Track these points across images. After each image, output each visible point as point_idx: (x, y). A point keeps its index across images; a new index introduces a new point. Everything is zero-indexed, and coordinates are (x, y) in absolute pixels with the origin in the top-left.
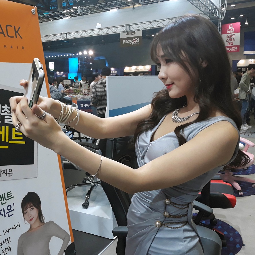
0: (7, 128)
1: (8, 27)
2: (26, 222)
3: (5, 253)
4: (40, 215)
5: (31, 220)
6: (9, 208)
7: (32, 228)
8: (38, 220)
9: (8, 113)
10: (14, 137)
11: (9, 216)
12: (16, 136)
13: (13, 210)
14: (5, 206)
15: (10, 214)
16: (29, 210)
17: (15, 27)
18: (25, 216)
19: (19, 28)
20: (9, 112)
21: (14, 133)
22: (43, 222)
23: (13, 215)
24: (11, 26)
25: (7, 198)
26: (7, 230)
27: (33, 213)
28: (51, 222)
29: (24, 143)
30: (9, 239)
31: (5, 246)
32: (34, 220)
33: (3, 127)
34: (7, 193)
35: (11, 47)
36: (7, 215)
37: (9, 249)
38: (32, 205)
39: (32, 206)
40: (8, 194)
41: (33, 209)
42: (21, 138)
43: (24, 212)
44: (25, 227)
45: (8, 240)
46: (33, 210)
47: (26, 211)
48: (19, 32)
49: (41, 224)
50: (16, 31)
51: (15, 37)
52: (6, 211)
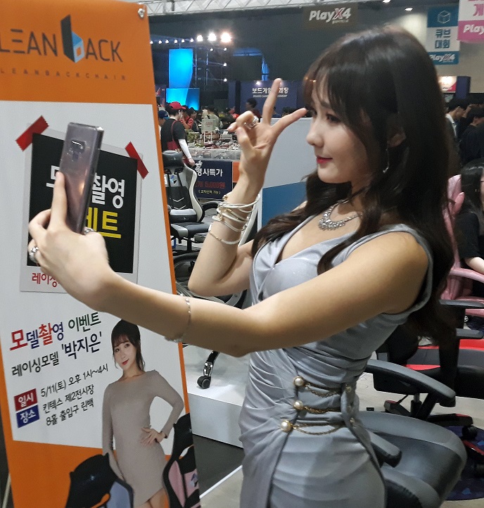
0: (96, 209)
1: (102, 43)
2: (117, 365)
3: (85, 408)
4: (139, 357)
5: (125, 363)
6: (94, 338)
7: (126, 376)
8: (135, 365)
9: (97, 186)
10: (105, 227)
11: (93, 351)
12: (108, 224)
13: (99, 343)
14: (88, 334)
15: (95, 347)
16: (122, 346)
17: (112, 43)
18: (117, 354)
19: (119, 43)
20: (99, 185)
21: (105, 220)
22: (143, 370)
23: (98, 350)
24: (106, 41)
25: (91, 322)
26: (90, 373)
27: (129, 352)
28: (154, 373)
29: (119, 236)
30: (91, 387)
31: (86, 397)
32: (129, 364)
33: (90, 209)
34: (92, 315)
35: (106, 77)
36: (90, 349)
37: (90, 402)
38: (127, 339)
39: (127, 341)
40: (94, 316)
41: (128, 345)
42: (115, 229)
43: (116, 348)
44: (115, 373)
45: (90, 389)
46: (128, 348)
47: (117, 348)
48: (118, 51)
49: (140, 373)
50: (114, 49)
51: (111, 59)
52: (90, 343)
